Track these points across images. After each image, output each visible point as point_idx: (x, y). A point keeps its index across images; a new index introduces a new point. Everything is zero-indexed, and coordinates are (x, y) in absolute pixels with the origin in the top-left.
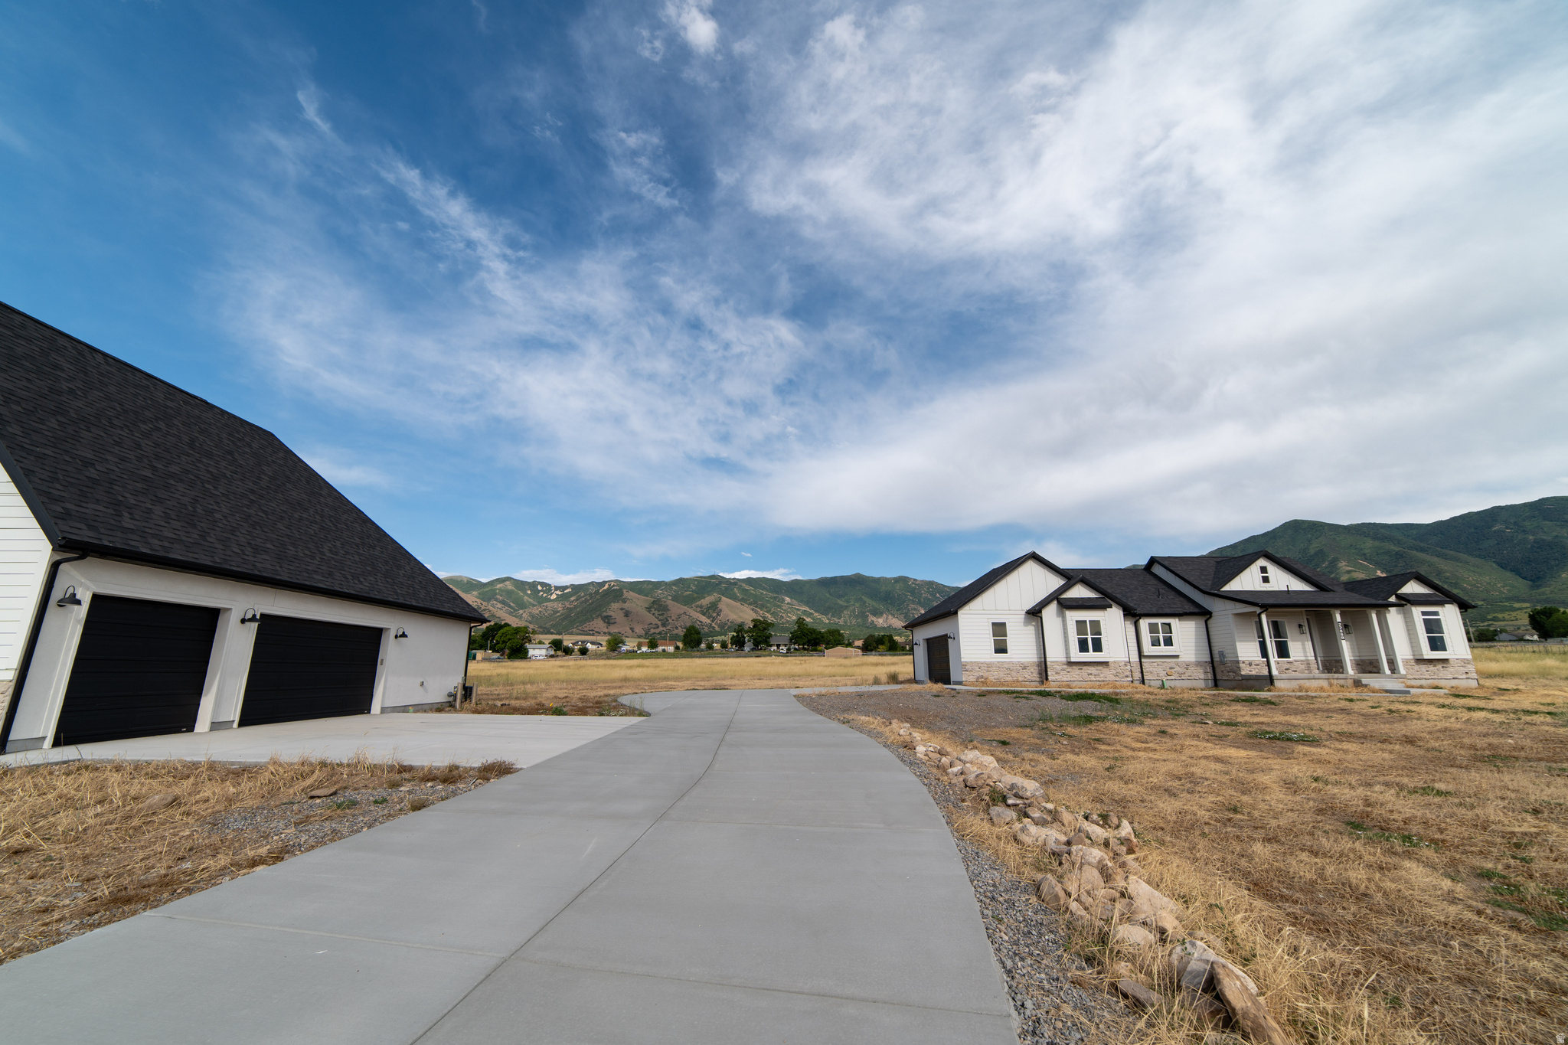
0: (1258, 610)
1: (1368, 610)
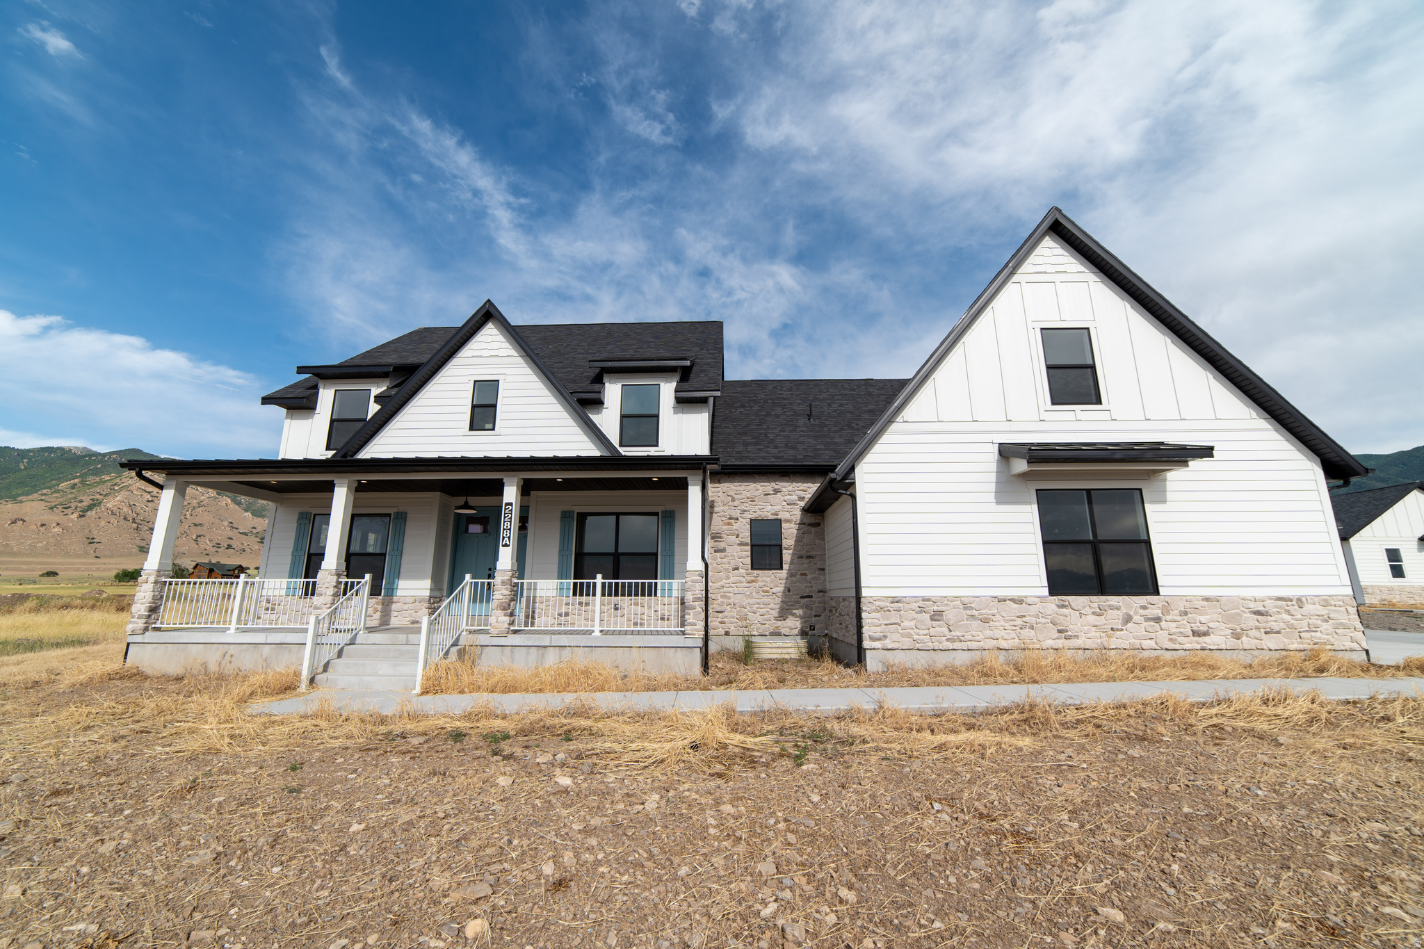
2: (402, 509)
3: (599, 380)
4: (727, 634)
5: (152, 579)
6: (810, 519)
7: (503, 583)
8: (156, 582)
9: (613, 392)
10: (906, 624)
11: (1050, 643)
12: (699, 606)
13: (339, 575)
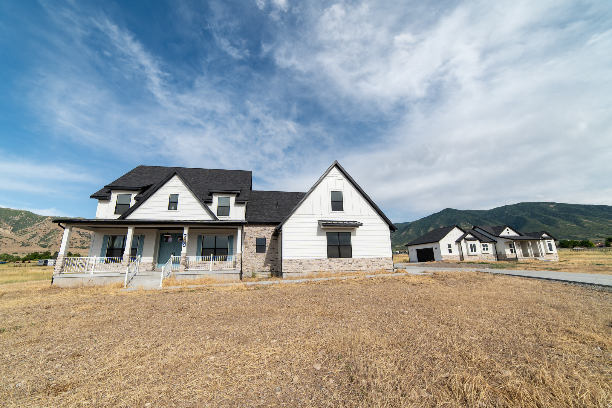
0: (513, 241)
1: (536, 241)
2: (143, 234)
3: (211, 195)
4: (248, 272)
5: (62, 257)
6: (274, 238)
7: (183, 257)
8: (63, 259)
9: (215, 199)
10: (293, 266)
12: (240, 263)
13: (130, 256)
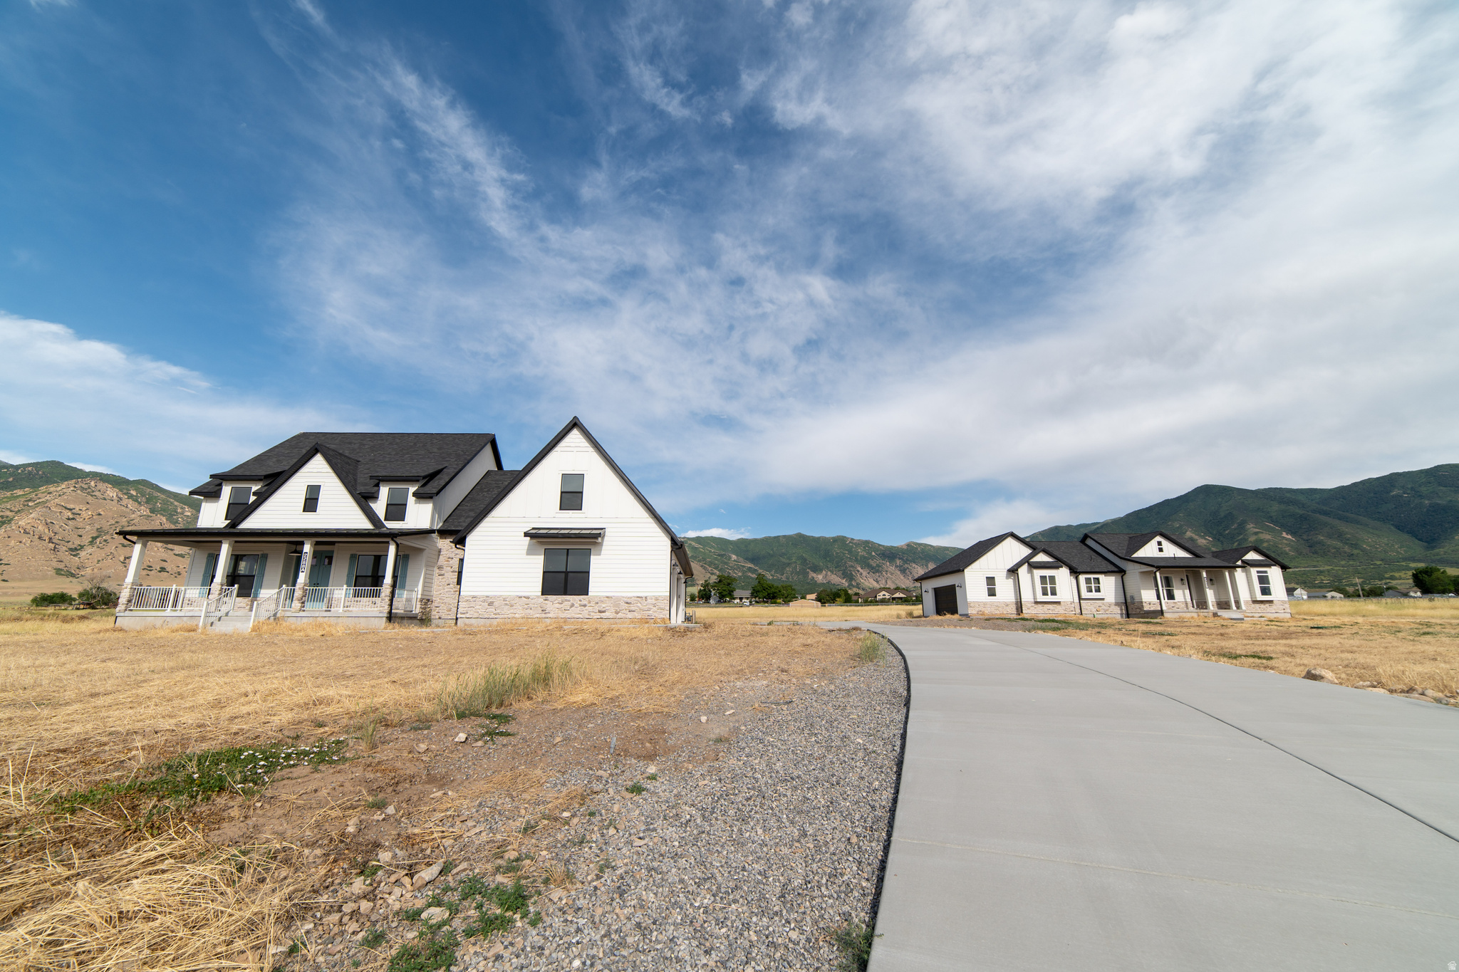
2: (265, 552)
3: (377, 485)
4: (440, 618)
5: (129, 587)
7: (299, 588)
8: (131, 588)
9: (384, 491)
11: (538, 615)
12: (389, 598)
13: (222, 585)
